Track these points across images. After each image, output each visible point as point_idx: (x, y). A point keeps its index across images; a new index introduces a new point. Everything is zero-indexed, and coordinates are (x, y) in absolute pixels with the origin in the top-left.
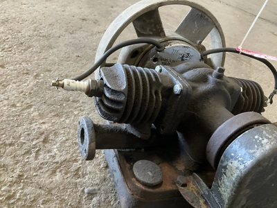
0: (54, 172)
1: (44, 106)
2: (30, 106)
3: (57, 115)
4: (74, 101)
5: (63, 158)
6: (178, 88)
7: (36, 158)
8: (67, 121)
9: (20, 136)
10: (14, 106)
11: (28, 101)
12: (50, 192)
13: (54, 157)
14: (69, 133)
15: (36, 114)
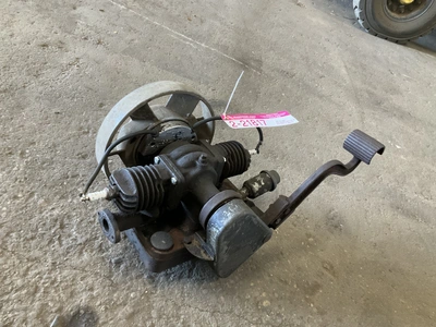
0: (81, 253)
1: (46, 191)
2: (32, 194)
3: (62, 197)
4: (73, 177)
5: (84, 239)
6: (174, 180)
7: (61, 245)
8: (75, 201)
9: (37, 228)
10: (16, 197)
11: (27, 188)
12: (83, 270)
13: (75, 240)
14: (81, 213)
15: (41, 201)
